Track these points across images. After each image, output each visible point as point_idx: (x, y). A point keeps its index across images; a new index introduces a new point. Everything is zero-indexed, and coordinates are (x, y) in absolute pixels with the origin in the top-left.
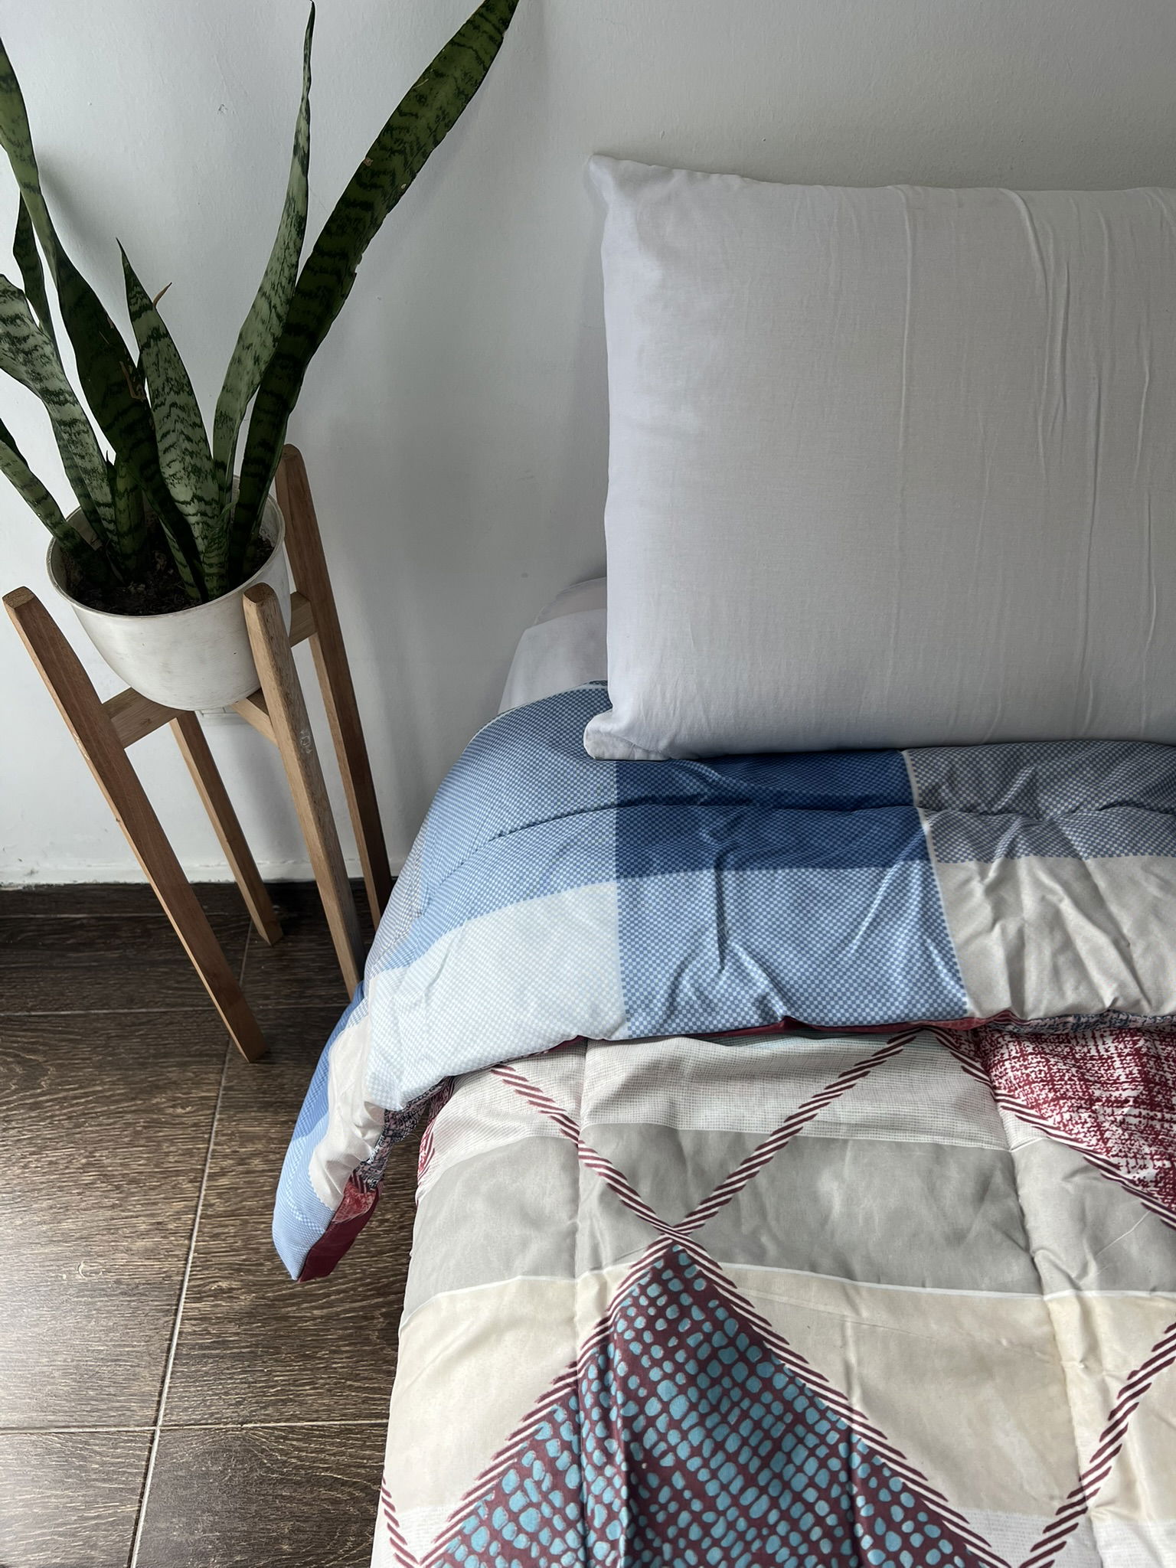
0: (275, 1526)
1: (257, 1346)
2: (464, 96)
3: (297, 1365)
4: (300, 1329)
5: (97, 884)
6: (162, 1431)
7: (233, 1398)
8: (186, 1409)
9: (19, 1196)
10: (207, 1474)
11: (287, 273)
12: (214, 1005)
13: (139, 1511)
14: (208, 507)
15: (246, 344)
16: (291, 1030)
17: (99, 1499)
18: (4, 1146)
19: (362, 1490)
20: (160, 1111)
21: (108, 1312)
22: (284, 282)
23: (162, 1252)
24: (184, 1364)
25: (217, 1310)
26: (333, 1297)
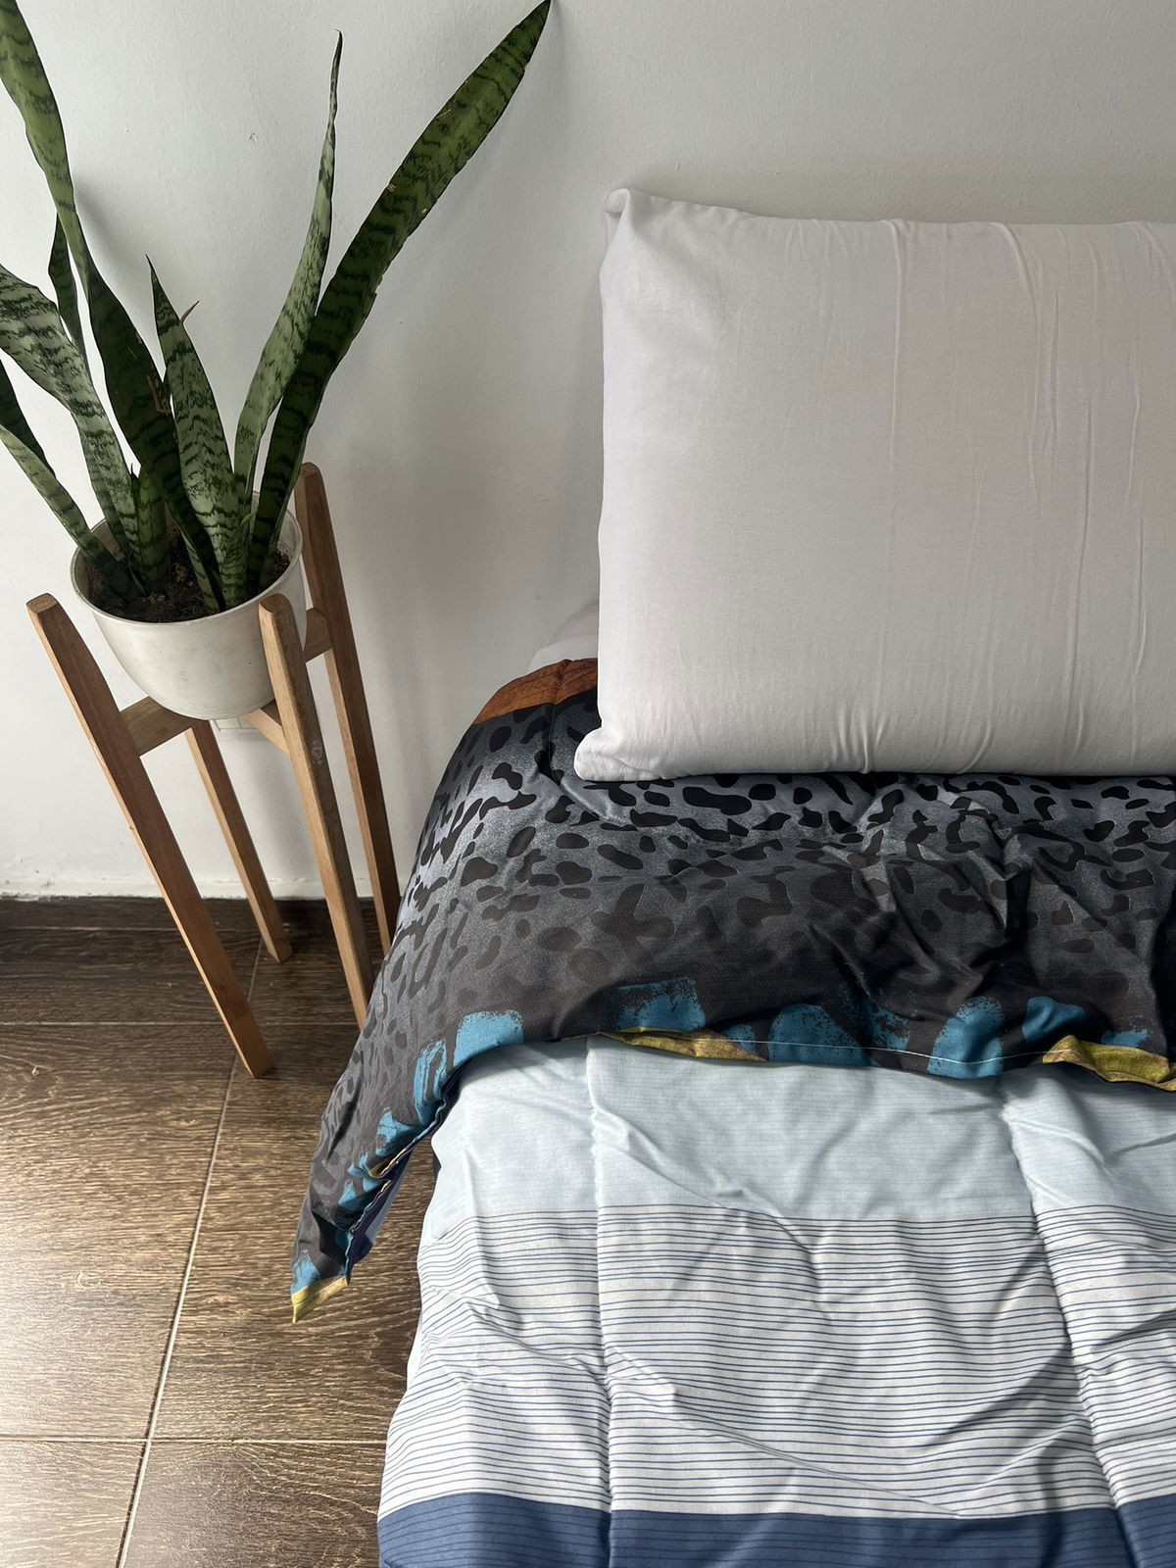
0: (262, 1544)
1: (251, 1361)
2: (486, 126)
3: (289, 1383)
4: (295, 1346)
5: (108, 897)
6: (153, 1444)
7: (225, 1414)
8: (177, 1423)
9: (22, 1204)
10: (197, 1488)
11: (309, 292)
12: (222, 1020)
13: (127, 1523)
14: (228, 519)
15: (269, 361)
16: (297, 1047)
17: (88, 1510)
18: (10, 1153)
19: (350, 1511)
20: (164, 1123)
21: (105, 1322)
22: (307, 300)
23: (161, 1264)
24: (177, 1377)
25: (212, 1324)
26: (328, 1315)
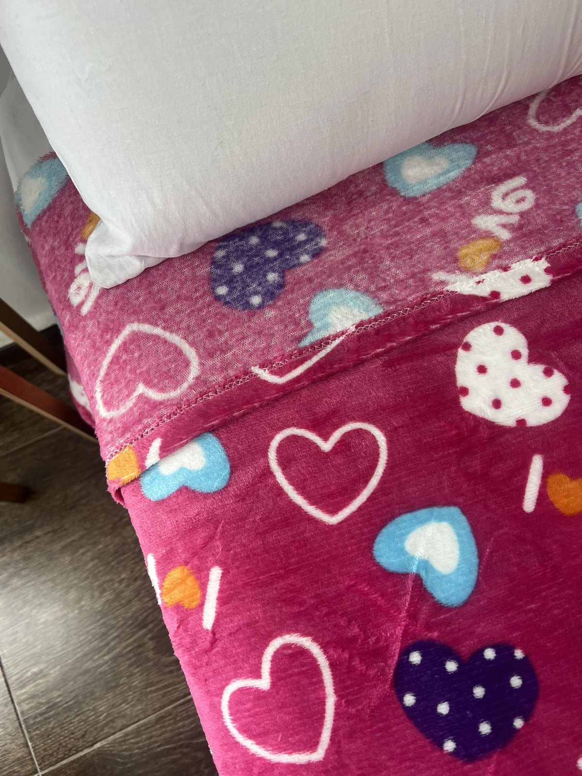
1: (77, 696)
3: (110, 696)
4: (101, 673)
7: (78, 734)
8: (51, 755)
24: (35, 730)
25: (39, 687)
26: (112, 643)
